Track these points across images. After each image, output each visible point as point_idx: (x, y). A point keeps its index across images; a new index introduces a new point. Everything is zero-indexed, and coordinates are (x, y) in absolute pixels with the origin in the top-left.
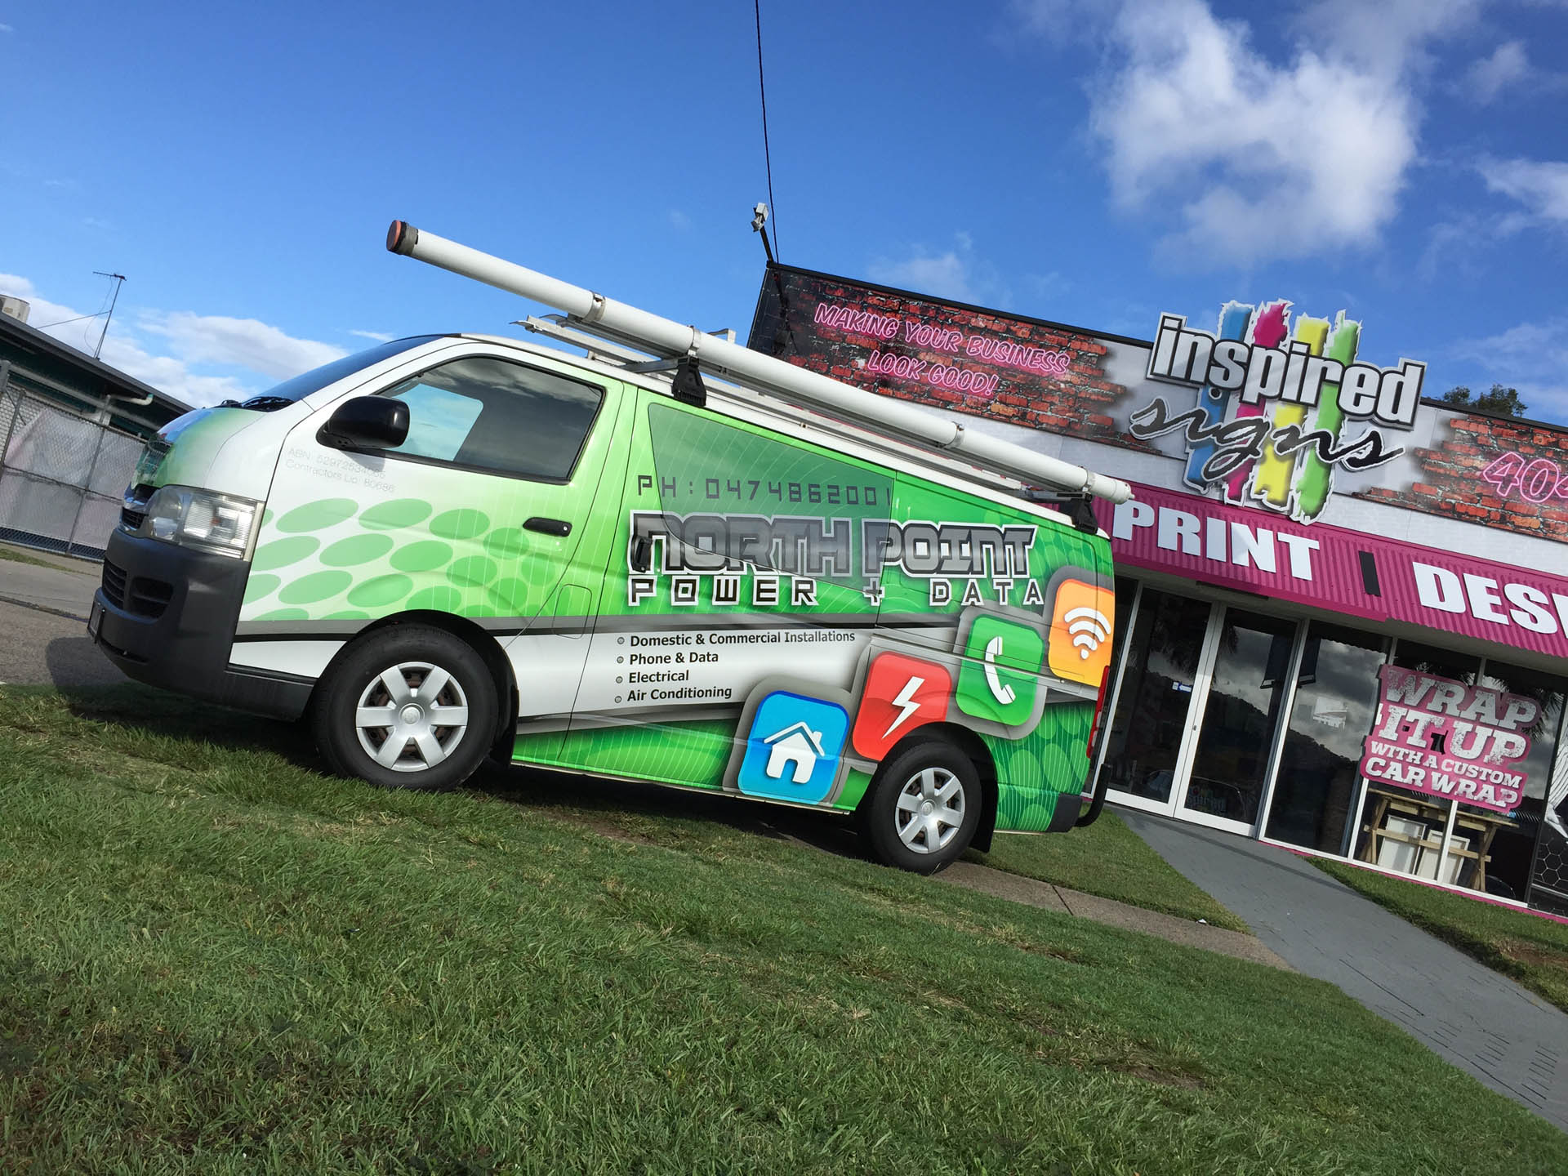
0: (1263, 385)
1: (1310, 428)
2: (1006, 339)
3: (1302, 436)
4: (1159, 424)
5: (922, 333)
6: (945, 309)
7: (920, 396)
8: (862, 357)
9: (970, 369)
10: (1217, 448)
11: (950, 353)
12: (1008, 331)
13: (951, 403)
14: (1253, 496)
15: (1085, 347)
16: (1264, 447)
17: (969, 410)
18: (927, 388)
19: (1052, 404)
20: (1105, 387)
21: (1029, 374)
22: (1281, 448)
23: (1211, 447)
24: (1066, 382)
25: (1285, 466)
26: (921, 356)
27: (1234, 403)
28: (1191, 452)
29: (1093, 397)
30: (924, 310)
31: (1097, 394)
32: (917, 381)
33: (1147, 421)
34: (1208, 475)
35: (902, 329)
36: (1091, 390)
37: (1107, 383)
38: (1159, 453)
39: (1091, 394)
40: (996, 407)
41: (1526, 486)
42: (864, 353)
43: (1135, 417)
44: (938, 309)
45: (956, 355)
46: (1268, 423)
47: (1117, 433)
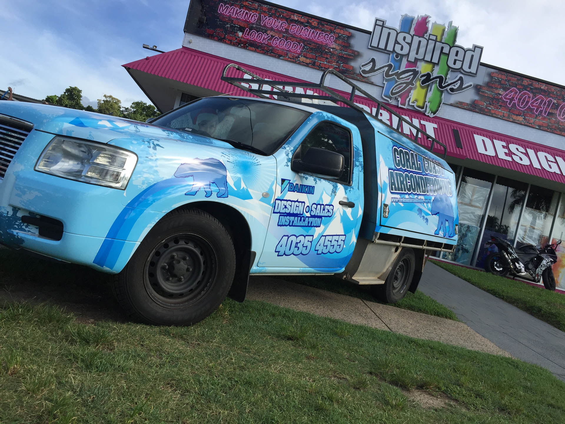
0: (417, 53)
1: (435, 74)
2: (306, 26)
3: (432, 77)
4: (372, 70)
5: (269, 21)
6: (280, 10)
7: (268, 52)
8: (241, 31)
9: (290, 39)
10: (396, 82)
11: (281, 32)
12: (308, 22)
13: (281, 56)
14: (411, 104)
15: (342, 32)
16: (416, 82)
17: (290, 60)
18: (271, 48)
19: (327, 58)
20: (350, 51)
21: (317, 44)
22: (423, 82)
23: (394, 81)
24: (333, 48)
25: (424, 91)
26: (268, 32)
27: (404, 62)
28: (386, 83)
29: (345, 56)
30: (270, 10)
31: (346, 55)
32: (267, 44)
33: (368, 68)
34: (393, 94)
35: (259, 19)
36: (344, 53)
37: (351, 50)
38: (372, 84)
39: (344, 55)
40: (302, 59)
41: (519, 102)
42: (242, 29)
43: (363, 66)
44: (276, 10)
45: (284, 32)
46: (418, 71)
47: (354, 73)
